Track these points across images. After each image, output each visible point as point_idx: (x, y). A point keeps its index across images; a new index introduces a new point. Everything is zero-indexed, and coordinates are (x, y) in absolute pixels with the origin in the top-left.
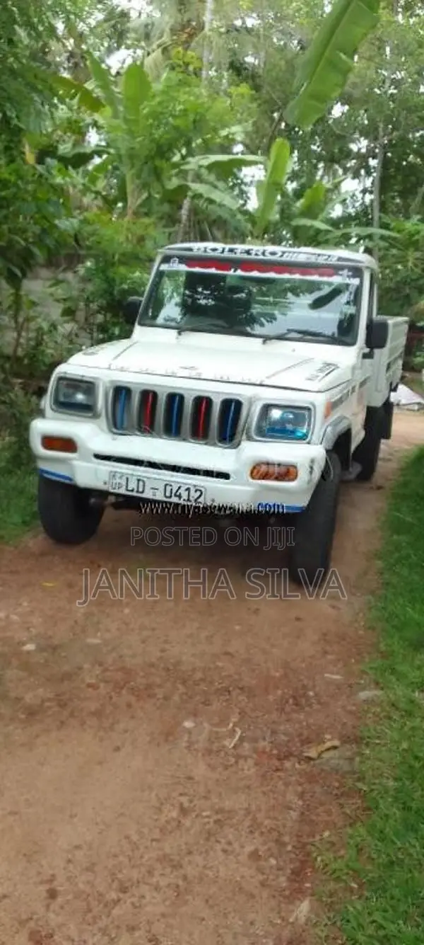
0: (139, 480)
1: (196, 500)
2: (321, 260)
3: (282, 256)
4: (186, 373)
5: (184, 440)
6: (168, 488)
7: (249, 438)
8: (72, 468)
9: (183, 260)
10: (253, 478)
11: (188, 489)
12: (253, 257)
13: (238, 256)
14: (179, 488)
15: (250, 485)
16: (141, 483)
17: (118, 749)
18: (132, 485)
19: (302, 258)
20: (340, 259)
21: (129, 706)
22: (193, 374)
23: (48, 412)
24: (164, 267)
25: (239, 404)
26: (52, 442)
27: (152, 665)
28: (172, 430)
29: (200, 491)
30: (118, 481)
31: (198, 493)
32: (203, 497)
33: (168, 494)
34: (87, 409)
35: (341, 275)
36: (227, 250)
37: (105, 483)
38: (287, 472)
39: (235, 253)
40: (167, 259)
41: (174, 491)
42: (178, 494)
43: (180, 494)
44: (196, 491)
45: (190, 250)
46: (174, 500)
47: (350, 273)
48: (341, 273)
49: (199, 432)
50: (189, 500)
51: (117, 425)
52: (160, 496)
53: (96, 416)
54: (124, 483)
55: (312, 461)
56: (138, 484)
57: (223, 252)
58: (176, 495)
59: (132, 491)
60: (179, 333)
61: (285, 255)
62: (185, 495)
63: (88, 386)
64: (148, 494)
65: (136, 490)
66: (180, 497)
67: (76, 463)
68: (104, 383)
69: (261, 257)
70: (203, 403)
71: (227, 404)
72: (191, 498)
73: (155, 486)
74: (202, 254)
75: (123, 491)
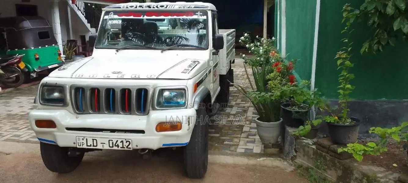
0: (93, 140)
1: (127, 147)
2: (186, 8)
3: (166, 8)
4: (115, 76)
5: (118, 113)
6: (111, 142)
7: (154, 109)
8: (54, 136)
9: (115, 13)
10: (157, 131)
11: (122, 142)
12: (152, 9)
13: (144, 9)
14: (117, 141)
15: (156, 135)
16: (95, 141)
18: (90, 142)
19: (177, 8)
20: (196, 7)
22: (119, 76)
24: (106, 17)
25: (146, 91)
26: (41, 123)
28: (111, 108)
29: (129, 142)
30: (81, 141)
31: (128, 143)
32: (131, 145)
33: (111, 145)
34: (61, 102)
35: (197, 15)
36: (138, 6)
37: (74, 143)
38: (175, 126)
39: (143, 8)
40: (107, 13)
41: (114, 144)
42: (117, 145)
43: (118, 144)
44: (127, 142)
45: (119, 7)
46: (115, 148)
47: (201, 14)
48: (197, 13)
49: (127, 109)
50: (123, 147)
51: (80, 109)
52: (106, 147)
53: (66, 105)
54: (85, 141)
56: (93, 141)
57: (136, 7)
58: (115, 146)
59: (91, 146)
60: (117, 51)
61: (168, 7)
62: (121, 145)
63: (60, 88)
64: (100, 147)
65: (92, 145)
66: (118, 146)
67: (56, 133)
68: (69, 86)
69: (156, 8)
70: (126, 92)
71: (139, 91)
72: (124, 146)
73: (103, 142)
74: (125, 9)
75: (85, 146)
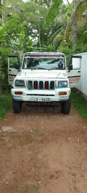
1: (48, 101)
2: (56, 54)
4: (42, 77)
5: (44, 90)
6: (43, 99)
7: (56, 88)
8: (22, 97)
9: (29, 56)
10: (59, 95)
11: (47, 99)
12: (43, 54)
15: (59, 96)
16: (37, 99)
17: (61, 145)
18: (35, 99)
19: (52, 54)
20: (60, 54)
21: (57, 137)
23: (14, 87)
24: (25, 57)
25: (53, 82)
26: (16, 93)
27: (55, 130)
28: (41, 88)
29: (49, 99)
30: (32, 99)
34: (23, 86)
35: (61, 57)
37: (30, 100)
38: (65, 93)
39: (40, 54)
45: (30, 54)
46: (44, 101)
49: (47, 88)
51: (30, 88)
52: (41, 101)
53: (25, 87)
54: (33, 99)
55: (69, 91)
57: (37, 54)
61: (49, 54)
63: (22, 81)
64: (39, 101)
66: (45, 100)
67: (22, 96)
68: (26, 81)
70: (47, 82)
71: (51, 82)
73: (40, 99)
74: (32, 54)
75: (33, 101)
